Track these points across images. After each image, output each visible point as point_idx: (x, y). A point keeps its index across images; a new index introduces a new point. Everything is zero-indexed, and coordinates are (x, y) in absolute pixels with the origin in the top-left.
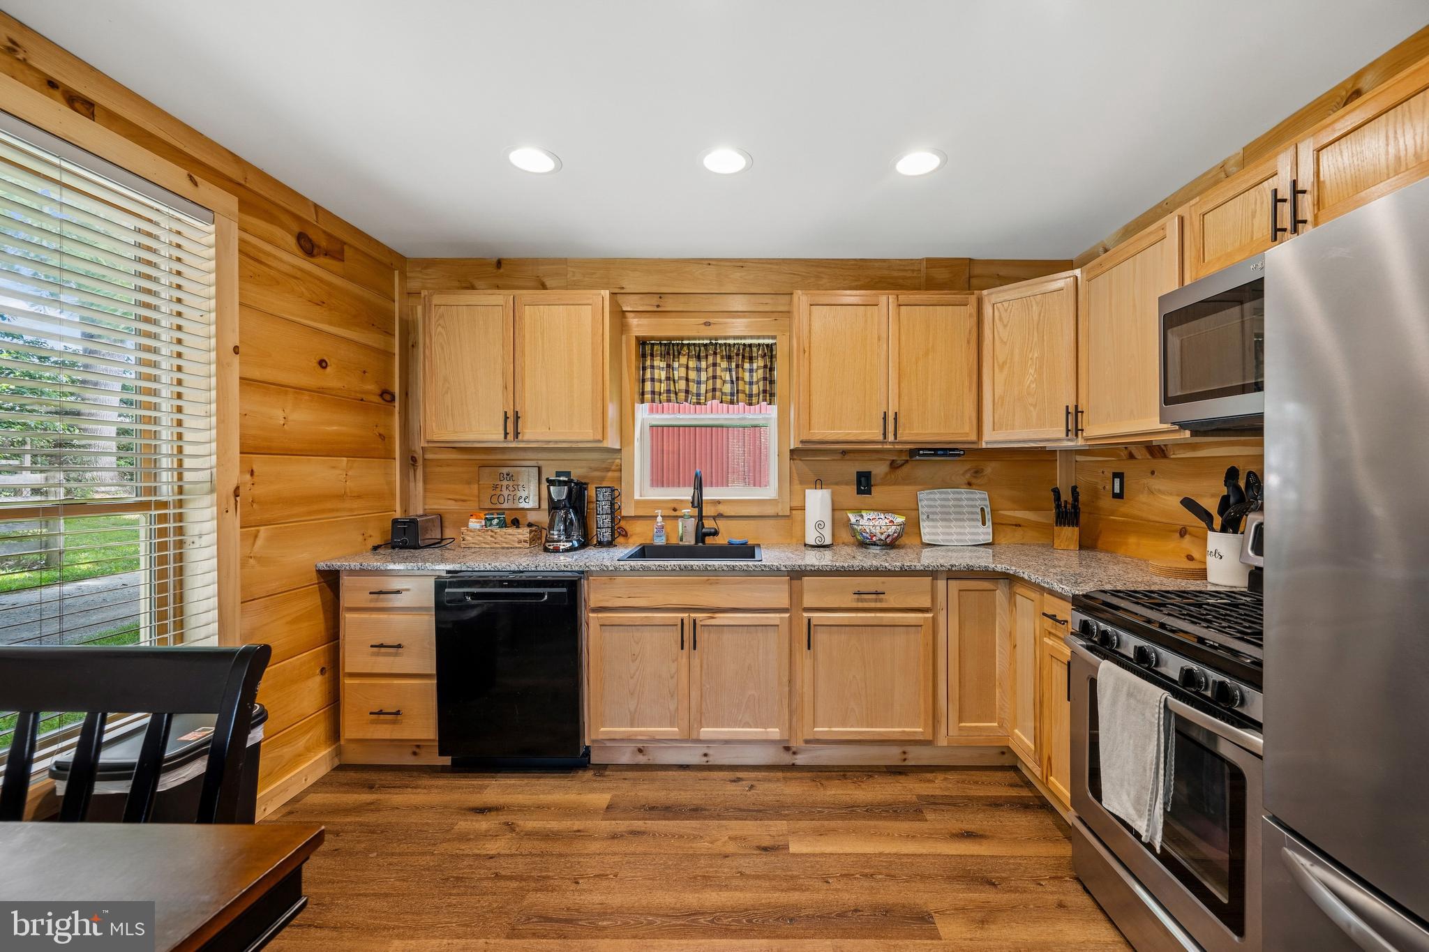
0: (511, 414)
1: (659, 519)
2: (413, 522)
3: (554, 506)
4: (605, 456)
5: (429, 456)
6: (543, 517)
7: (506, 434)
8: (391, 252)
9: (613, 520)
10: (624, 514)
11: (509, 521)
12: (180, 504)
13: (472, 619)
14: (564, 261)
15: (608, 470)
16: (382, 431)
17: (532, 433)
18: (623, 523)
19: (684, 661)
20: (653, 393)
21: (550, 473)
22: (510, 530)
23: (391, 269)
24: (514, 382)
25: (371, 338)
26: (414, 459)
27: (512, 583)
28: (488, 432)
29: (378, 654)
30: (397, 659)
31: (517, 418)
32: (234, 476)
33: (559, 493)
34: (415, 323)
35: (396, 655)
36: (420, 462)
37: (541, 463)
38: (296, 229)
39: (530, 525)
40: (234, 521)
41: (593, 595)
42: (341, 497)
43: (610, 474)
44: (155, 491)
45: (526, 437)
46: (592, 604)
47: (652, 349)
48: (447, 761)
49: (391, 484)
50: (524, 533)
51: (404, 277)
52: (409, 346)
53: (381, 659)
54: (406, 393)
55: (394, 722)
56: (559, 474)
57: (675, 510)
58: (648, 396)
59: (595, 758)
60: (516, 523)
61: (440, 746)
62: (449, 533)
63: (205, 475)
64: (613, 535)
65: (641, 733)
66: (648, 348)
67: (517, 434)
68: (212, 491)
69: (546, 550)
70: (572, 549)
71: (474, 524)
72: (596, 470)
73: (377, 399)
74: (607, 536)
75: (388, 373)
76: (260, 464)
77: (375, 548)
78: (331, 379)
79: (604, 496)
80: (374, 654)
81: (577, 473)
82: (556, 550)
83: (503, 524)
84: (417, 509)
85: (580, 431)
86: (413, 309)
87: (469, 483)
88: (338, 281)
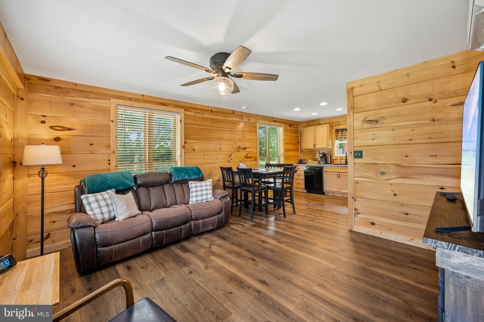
0: (314, 144)
1: (339, 160)
2: (302, 160)
3: (321, 157)
4: (330, 149)
5: (304, 150)
6: (319, 159)
7: (314, 147)
8: (299, 122)
9: (331, 160)
10: (333, 159)
11: (315, 160)
12: (280, 157)
13: (310, 175)
14: (323, 119)
15: (330, 152)
16: (297, 147)
17: (318, 147)
18: (333, 160)
19: (338, 180)
20: (339, 138)
21: (321, 152)
22: (315, 161)
23: (298, 124)
24: (315, 139)
25: (296, 135)
26: (302, 151)
27: (313, 167)
28: (311, 147)
29: (298, 176)
30: (300, 177)
31: (315, 144)
32: (284, 154)
33: (322, 155)
34: (302, 131)
35: (300, 176)
36: (303, 151)
37: (320, 151)
38: (289, 124)
39: (318, 161)
40: (284, 158)
41: (325, 169)
42: (293, 156)
43: (331, 152)
44: (278, 155)
45: (317, 147)
46: (324, 171)
47: (339, 130)
48: (306, 191)
49: (299, 155)
50: (317, 162)
51: (300, 125)
52: (301, 135)
53: (298, 177)
54: (301, 142)
55: (299, 185)
56: (322, 153)
57: (342, 158)
58: (338, 139)
59: (326, 194)
60: (316, 160)
61: (305, 188)
62: (306, 162)
63: (282, 154)
64: (331, 162)
65: (332, 190)
66: (338, 130)
67: (315, 147)
68: (283, 155)
69: (320, 164)
70: (323, 164)
71: (310, 160)
72: (329, 152)
73: (297, 143)
74: (329, 162)
75: (298, 139)
76: (286, 152)
77: (297, 163)
78: (292, 141)
79: (329, 155)
80: (297, 176)
81: (325, 152)
82: (321, 164)
83: (314, 160)
84: (302, 158)
85: (325, 146)
86: (301, 129)
87: (309, 154)
88: (292, 129)
